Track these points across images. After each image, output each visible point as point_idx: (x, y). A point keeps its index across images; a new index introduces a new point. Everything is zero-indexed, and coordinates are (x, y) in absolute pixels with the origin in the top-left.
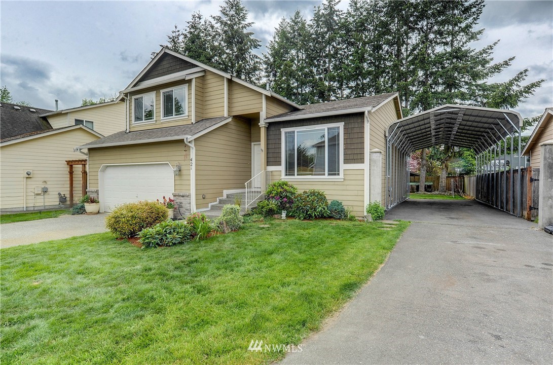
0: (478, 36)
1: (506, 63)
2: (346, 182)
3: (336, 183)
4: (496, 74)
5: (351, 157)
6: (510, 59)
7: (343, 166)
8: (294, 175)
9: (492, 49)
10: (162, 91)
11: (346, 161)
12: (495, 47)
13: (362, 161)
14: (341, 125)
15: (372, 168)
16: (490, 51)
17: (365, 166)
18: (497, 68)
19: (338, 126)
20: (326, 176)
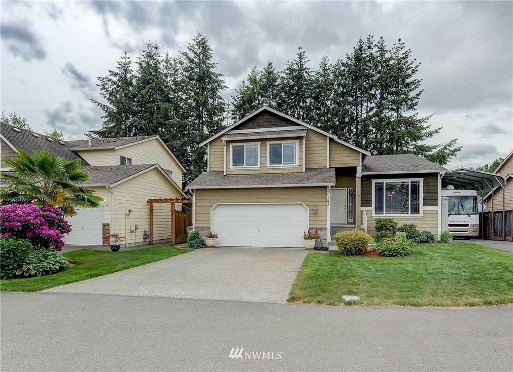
0: (415, 107)
1: (436, 131)
2: (425, 219)
3: (417, 219)
4: (429, 138)
5: (429, 202)
6: (439, 129)
7: (422, 208)
8: (383, 214)
9: (428, 119)
10: (268, 143)
11: (425, 204)
12: (430, 118)
13: (436, 204)
14: (421, 180)
15: (443, 209)
16: (427, 121)
17: (439, 208)
18: (430, 134)
19: (419, 180)
20: (409, 214)
